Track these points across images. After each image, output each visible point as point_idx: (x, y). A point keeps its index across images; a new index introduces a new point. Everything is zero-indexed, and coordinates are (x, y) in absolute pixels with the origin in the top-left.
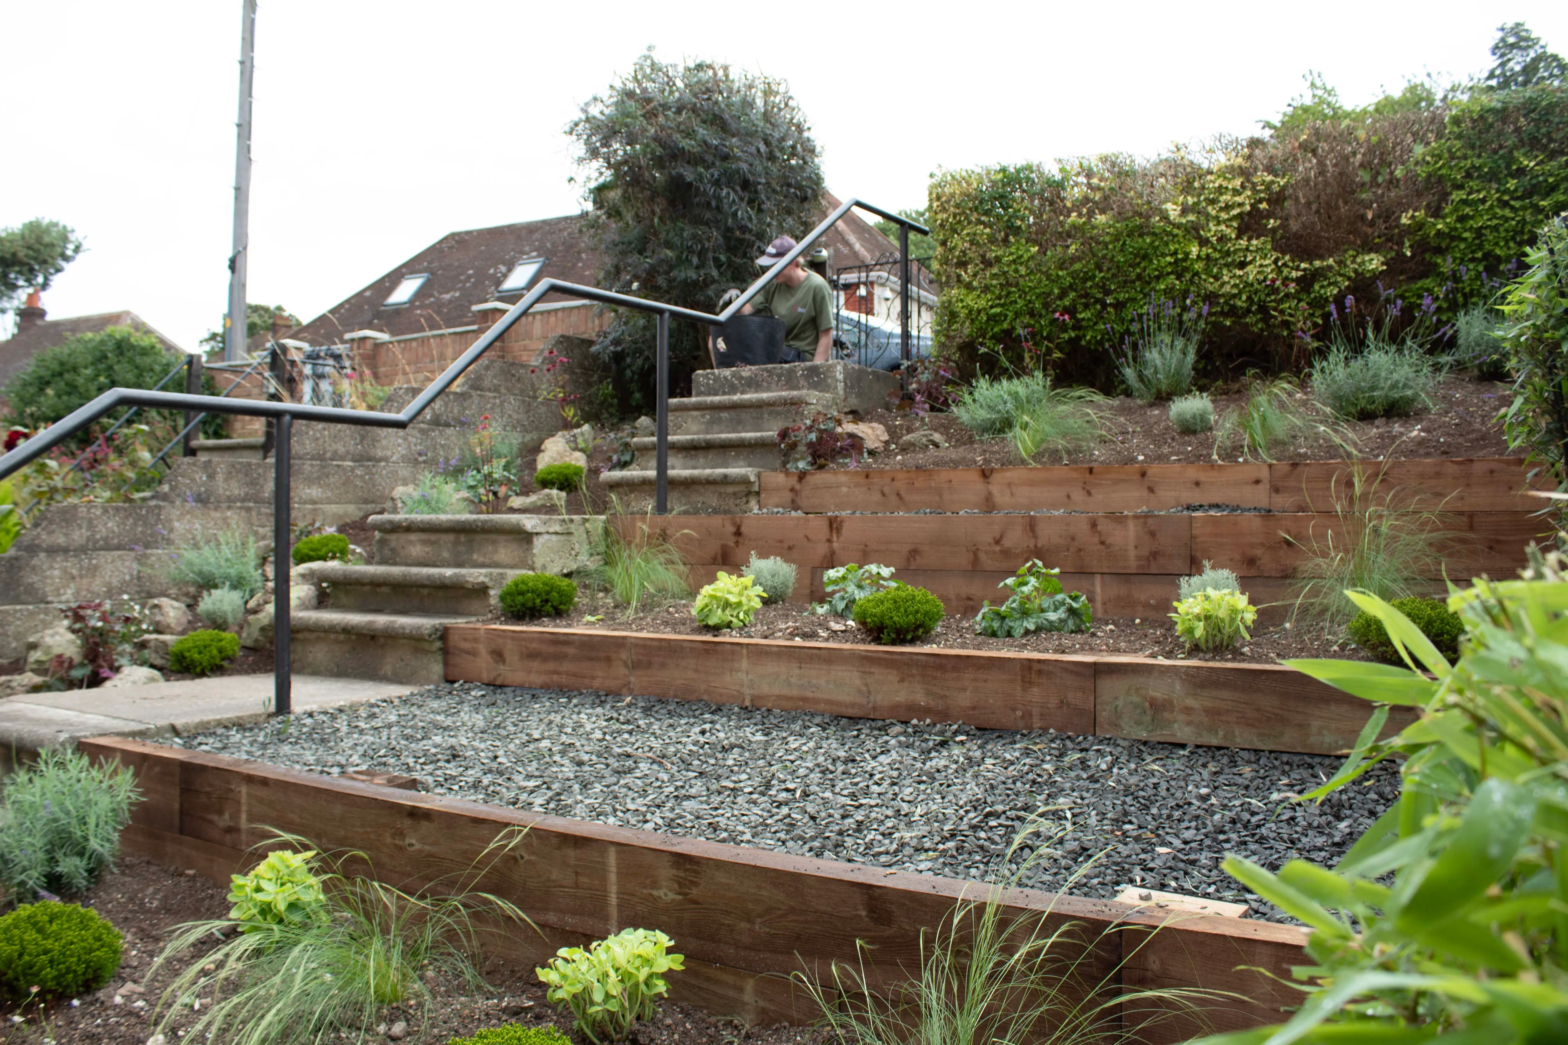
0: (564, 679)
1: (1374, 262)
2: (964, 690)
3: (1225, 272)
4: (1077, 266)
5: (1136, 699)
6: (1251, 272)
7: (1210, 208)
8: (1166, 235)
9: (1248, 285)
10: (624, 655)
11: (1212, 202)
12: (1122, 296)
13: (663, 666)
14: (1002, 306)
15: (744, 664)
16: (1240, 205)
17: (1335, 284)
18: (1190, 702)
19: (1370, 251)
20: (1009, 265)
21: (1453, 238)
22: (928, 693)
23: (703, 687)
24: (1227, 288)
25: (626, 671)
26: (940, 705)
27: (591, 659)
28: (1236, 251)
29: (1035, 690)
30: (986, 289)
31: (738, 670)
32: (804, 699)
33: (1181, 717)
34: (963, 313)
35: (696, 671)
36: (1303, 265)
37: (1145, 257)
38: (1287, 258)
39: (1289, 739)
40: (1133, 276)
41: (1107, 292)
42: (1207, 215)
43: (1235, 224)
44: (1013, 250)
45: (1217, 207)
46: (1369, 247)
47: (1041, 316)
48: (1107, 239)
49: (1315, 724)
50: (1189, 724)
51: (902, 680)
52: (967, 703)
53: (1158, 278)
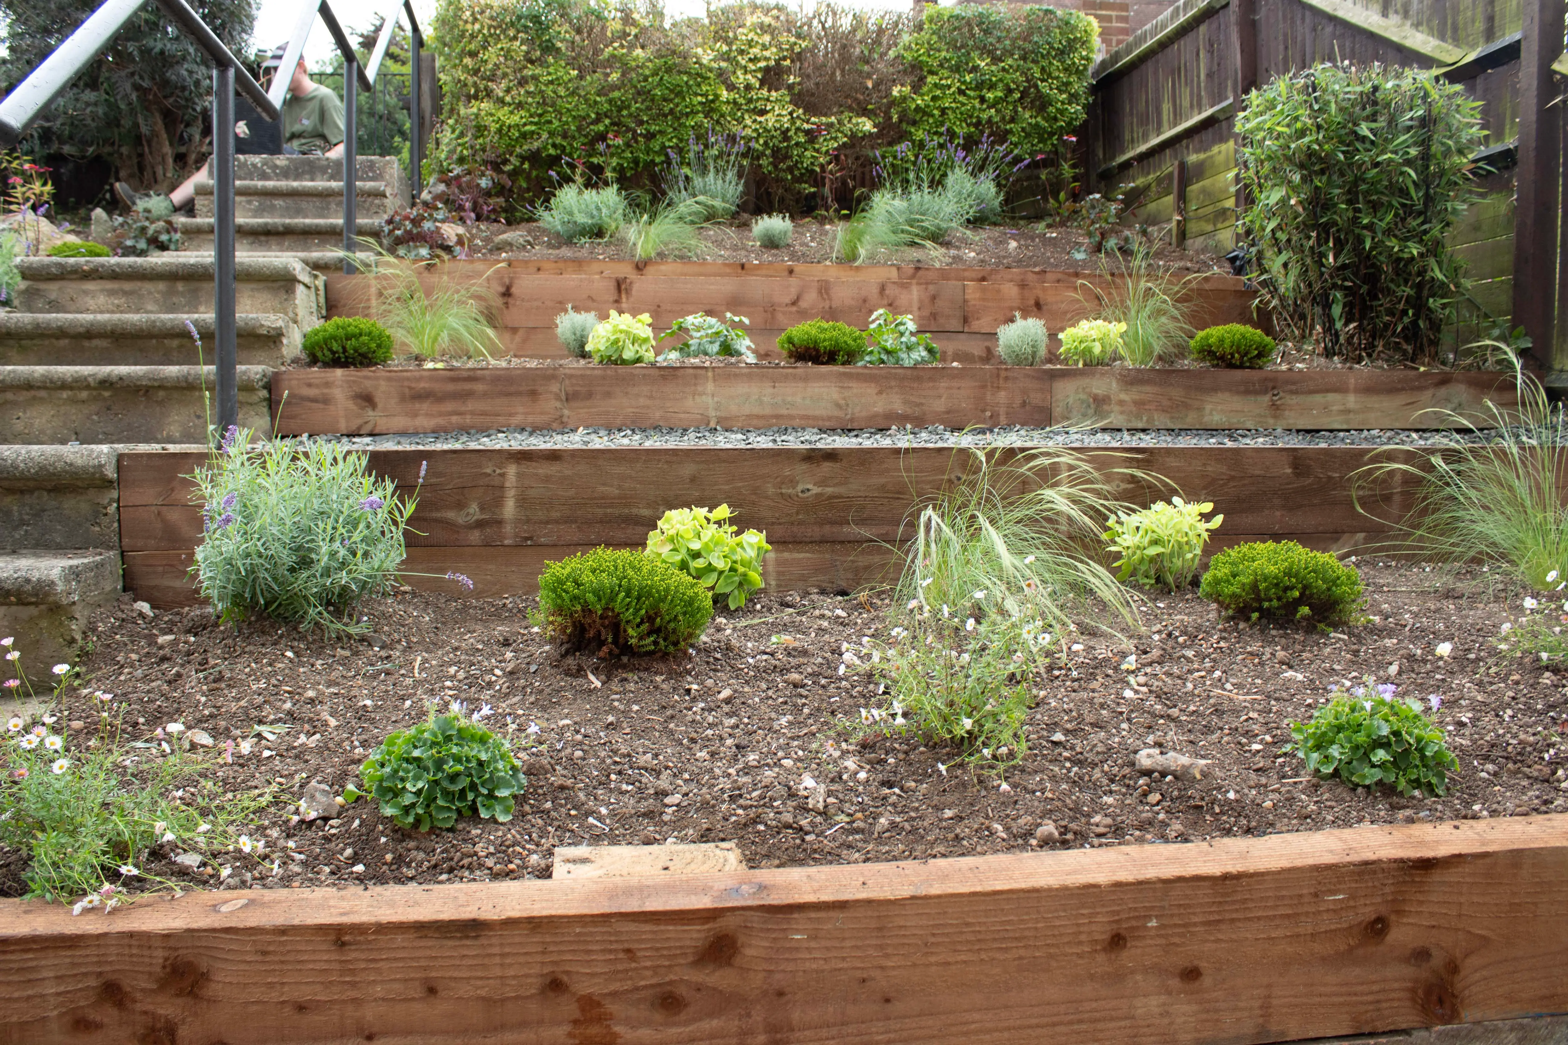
0: (468, 419)
1: (867, 125)
2: (940, 397)
3: (746, 116)
4: (616, 94)
5: (1083, 396)
6: (770, 120)
7: (739, 58)
8: (701, 77)
9: (766, 130)
10: (555, 387)
11: (742, 52)
12: (654, 128)
13: (608, 395)
14: (535, 124)
15: (710, 387)
16: (767, 59)
17: (835, 139)
18: (1123, 396)
19: (863, 115)
20: (546, 85)
21: (925, 113)
22: (905, 402)
23: (658, 414)
24: (748, 132)
25: (558, 404)
26: (917, 411)
27: (509, 394)
28: (759, 99)
29: (1003, 394)
30: (520, 106)
31: (701, 394)
32: (778, 417)
33: (1117, 408)
34: (494, 127)
35: (651, 397)
36: (813, 119)
37: (680, 94)
38: (801, 111)
39: (1191, 419)
40: (666, 110)
41: (641, 123)
42: (737, 63)
43: (759, 76)
44: (551, 70)
45: (746, 58)
46: (864, 112)
47: (574, 138)
48: (647, 72)
49: (1208, 407)
50: (1122, 413)
51: (880, 393)
52: (942, 409)
53: (687, 115)
